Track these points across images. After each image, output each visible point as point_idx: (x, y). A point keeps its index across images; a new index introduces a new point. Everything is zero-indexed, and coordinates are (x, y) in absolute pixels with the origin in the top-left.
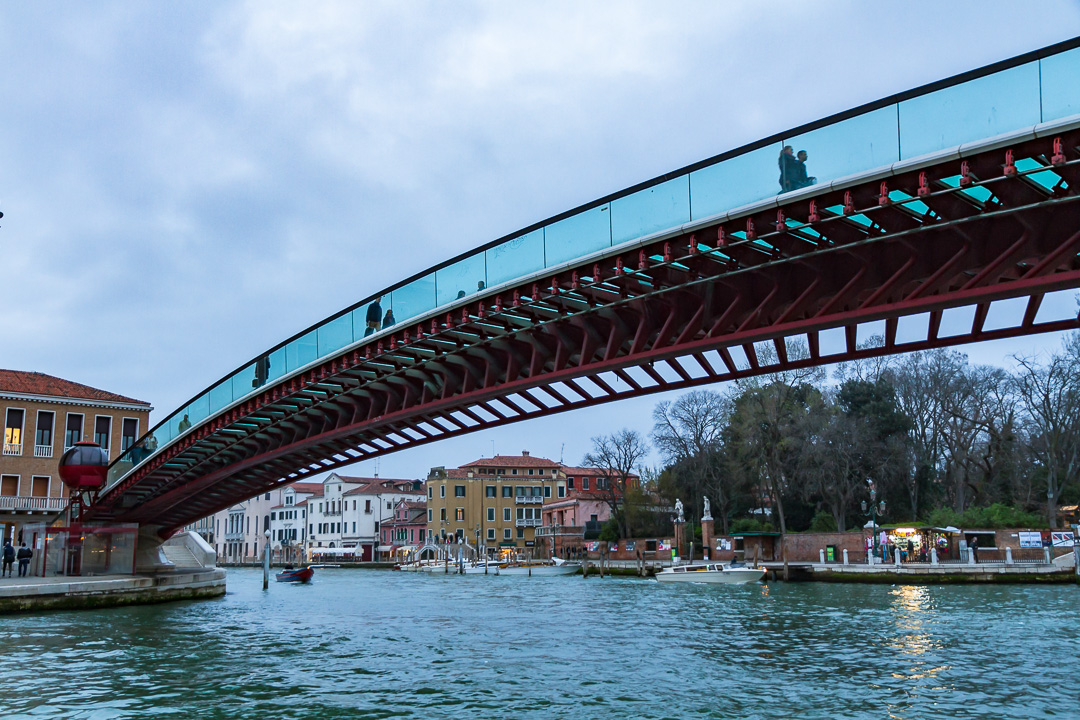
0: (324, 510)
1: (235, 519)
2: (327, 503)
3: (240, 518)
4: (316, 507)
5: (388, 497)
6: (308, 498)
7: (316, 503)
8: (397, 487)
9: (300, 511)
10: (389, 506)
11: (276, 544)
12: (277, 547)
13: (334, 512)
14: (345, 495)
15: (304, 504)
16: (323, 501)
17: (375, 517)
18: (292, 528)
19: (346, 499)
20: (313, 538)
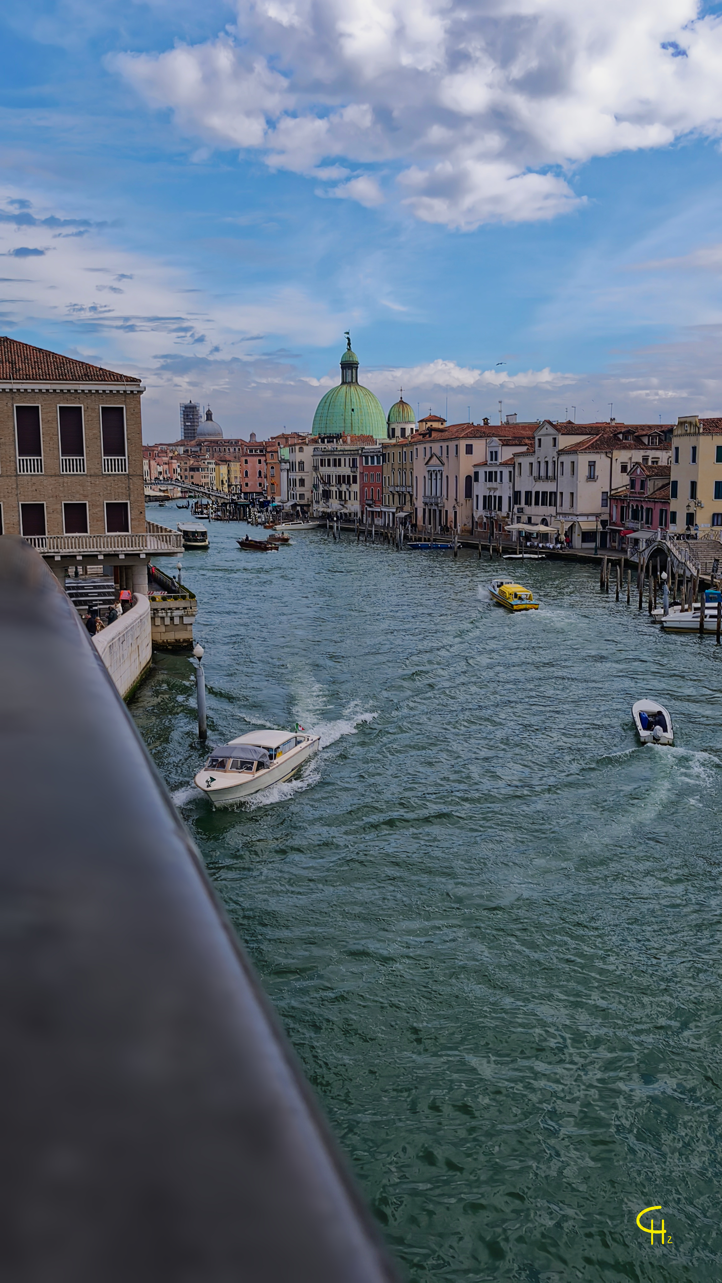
0: (535, 473)
1: (434, 477)
2: (539, 462)
3: (439, 477)
4: (526, 468)
5: (622, 456)
6: (516, 454)
7: (525, 461)
8: (638, 439)
9: (506, 471)
10: (624, 469)
11: (480, 513)
12: (481, 518)
13: (547, 477)
14: (561, 452)
15: (510, 463)
16: (532, 459)
17: (602, 485)
18: (497, 494)
19: (563, 458)
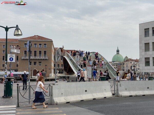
1: (127, 67)
4: (137, 65)
6: (136, 63)
7: (137, 64)
15: (136, 64)
16: (138, 64)
20: (137, 71)
